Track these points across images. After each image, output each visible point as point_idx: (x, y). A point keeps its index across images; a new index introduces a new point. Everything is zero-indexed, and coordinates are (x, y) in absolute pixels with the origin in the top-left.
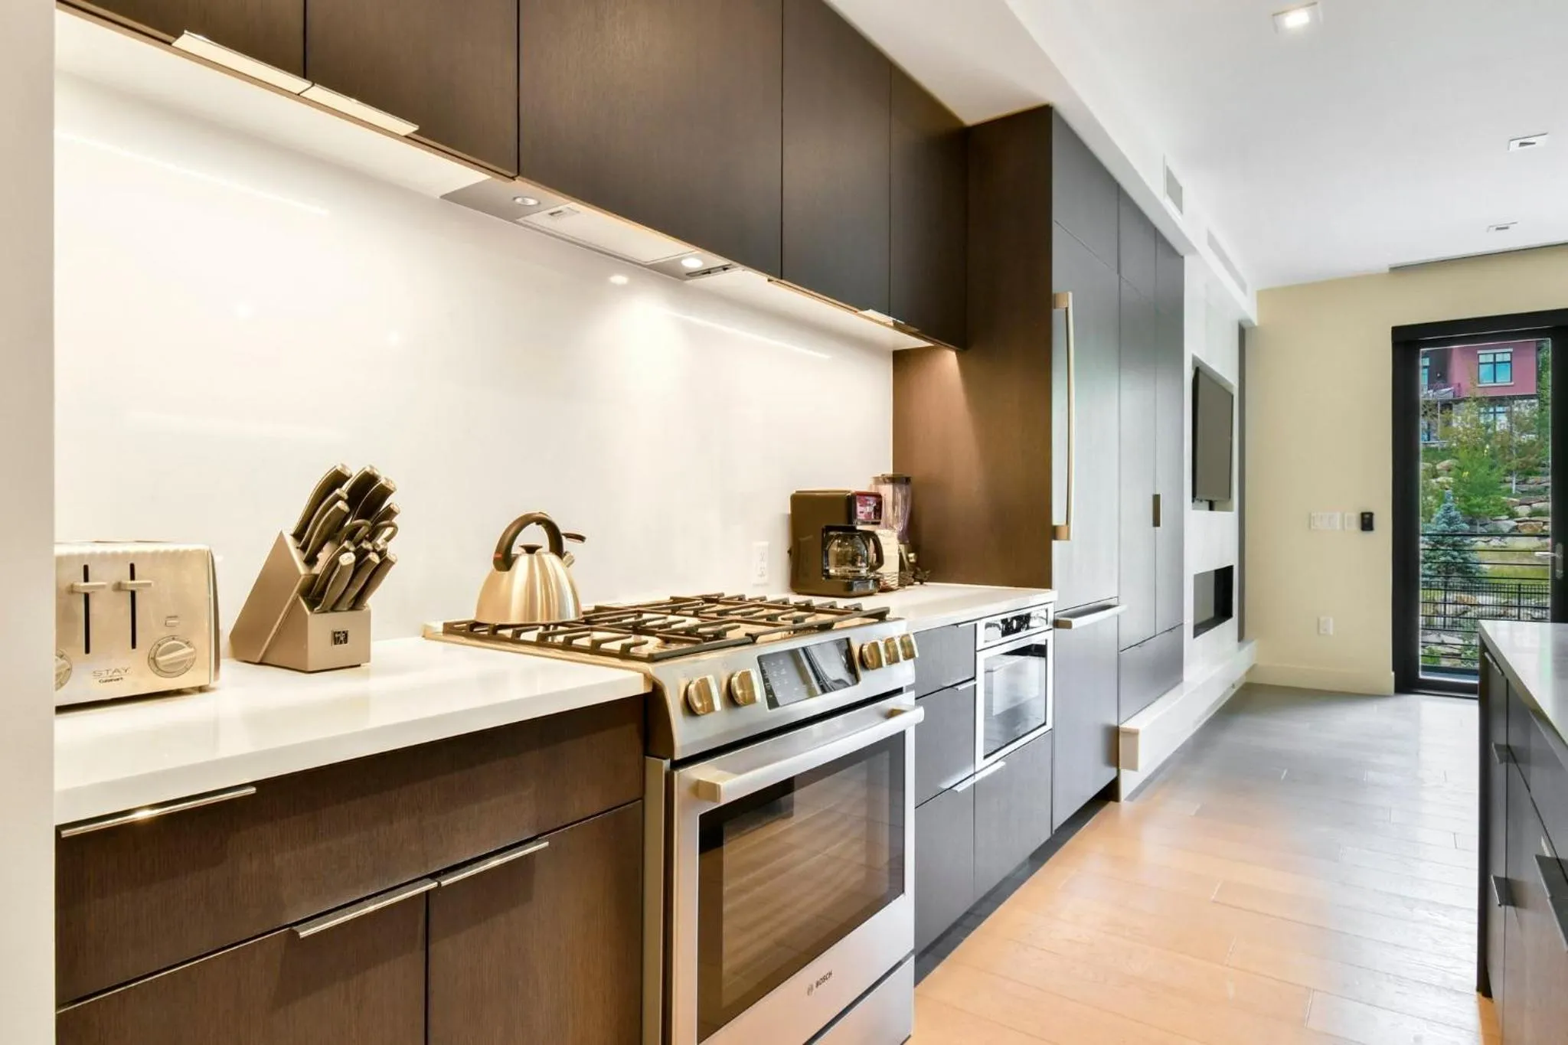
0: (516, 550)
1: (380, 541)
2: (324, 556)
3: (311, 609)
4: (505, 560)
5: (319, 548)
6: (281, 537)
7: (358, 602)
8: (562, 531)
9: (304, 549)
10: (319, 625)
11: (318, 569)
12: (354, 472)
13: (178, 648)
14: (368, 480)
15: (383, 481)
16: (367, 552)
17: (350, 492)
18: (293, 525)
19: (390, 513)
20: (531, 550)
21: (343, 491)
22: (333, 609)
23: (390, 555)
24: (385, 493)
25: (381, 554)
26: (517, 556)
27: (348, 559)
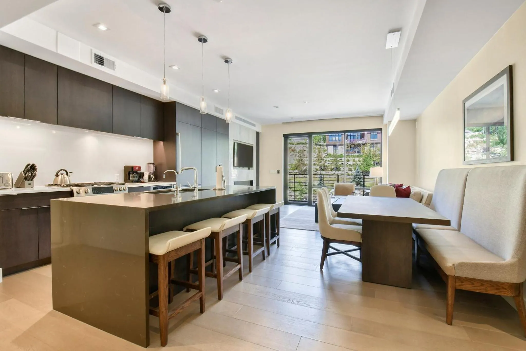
0: (59, 174)
1: (35, 172)
2: (27, 174)
3: (25, 180)
4: (57, 175)
5: (26, 173)
6: (21, 172)
7: (32, 180)
8: (68, 171)
9: (24, 173)
10: (26, 183)
11: (26, 176)
12: (31, 164)
13: (7, 184)
14: (33, 165)
15: (35, 165)
16: (33, 174)
17: (31, 166)
18: (23, 170)
19: (36, 169)
20: (62, 174)
21: (30, 166)
22: (29, 180)
23: (36, 174)
24: (35, 166)
25: (35, 174)
26: (59, 175)
27: (30, 174)
